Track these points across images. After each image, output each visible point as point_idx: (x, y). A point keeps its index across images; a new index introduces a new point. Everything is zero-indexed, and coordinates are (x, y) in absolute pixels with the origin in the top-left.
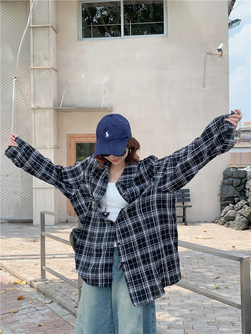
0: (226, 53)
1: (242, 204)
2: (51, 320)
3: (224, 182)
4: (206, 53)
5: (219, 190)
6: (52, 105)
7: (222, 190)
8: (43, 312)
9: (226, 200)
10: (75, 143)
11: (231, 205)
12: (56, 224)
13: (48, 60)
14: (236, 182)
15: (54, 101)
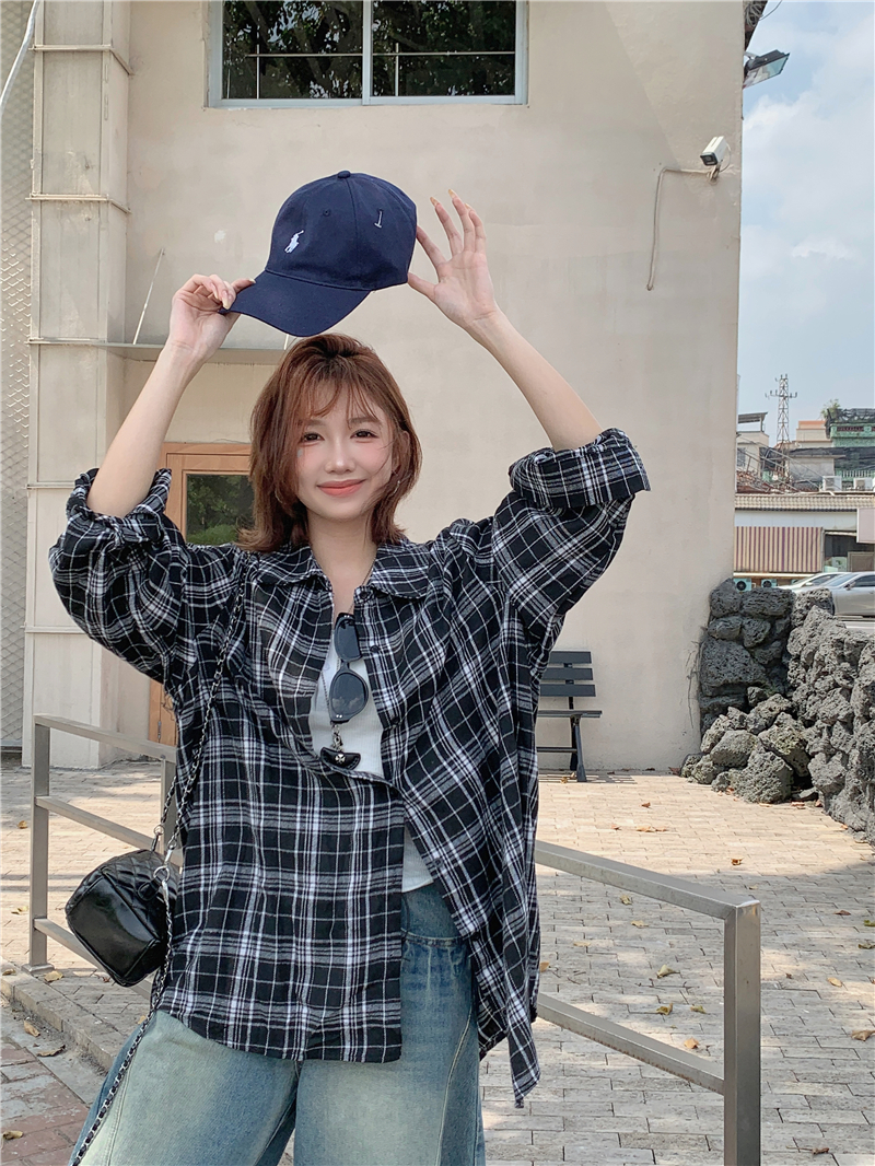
0: (731, 171)
1: (771, 710)
2: (54, 1118)
3: (710, 629)
4: (662, 166)
5: (693, 656)
6: (103, 335)
7: (703, 656)
8: (26, 1087)
9: (719, 695)
10: (185, 473)
11: (734, 712)
12: (104, 767)
13: (95, 171)
14: (756, 629)
15: (110, 317)
